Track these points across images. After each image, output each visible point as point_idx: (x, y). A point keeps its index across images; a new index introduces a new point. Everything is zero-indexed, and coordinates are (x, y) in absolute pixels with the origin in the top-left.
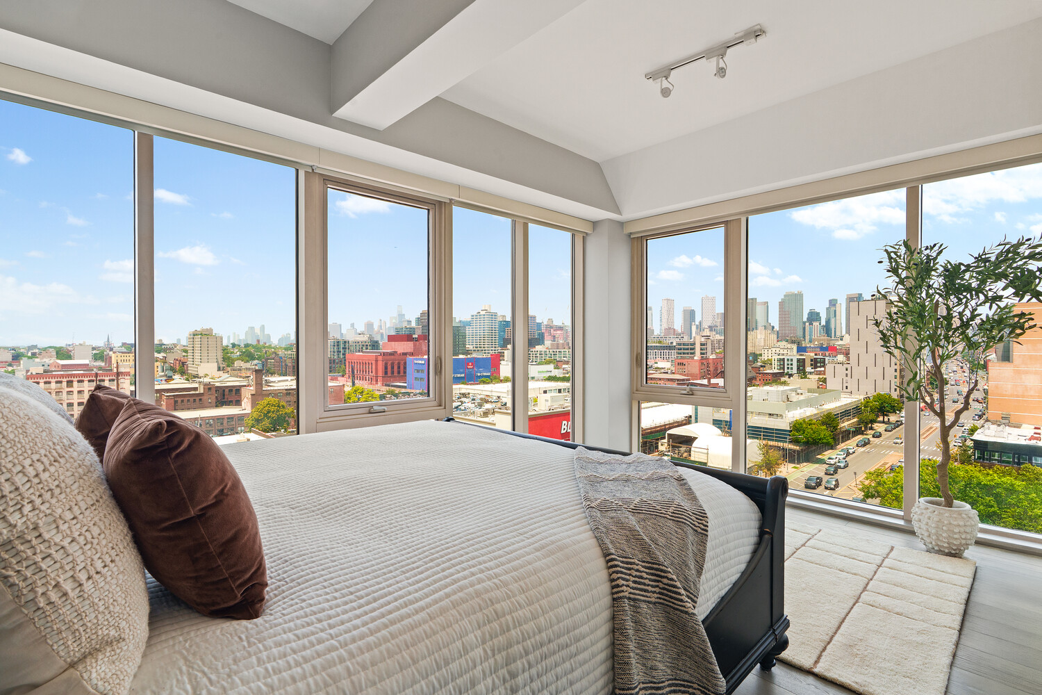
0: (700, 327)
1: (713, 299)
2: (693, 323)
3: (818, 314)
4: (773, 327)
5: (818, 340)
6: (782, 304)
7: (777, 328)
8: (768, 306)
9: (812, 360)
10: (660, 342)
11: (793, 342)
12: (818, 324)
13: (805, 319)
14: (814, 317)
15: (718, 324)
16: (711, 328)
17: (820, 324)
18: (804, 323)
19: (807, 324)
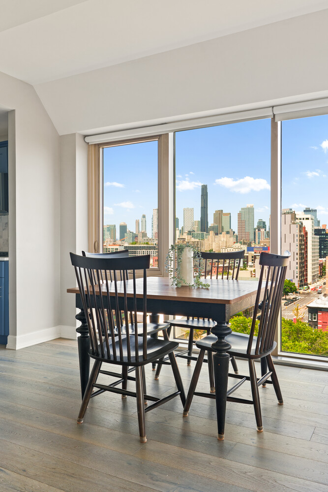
0: (182, 232)
1: (192, 210)
2: (177, 229)
3: (264, 223)
4: (234, 233)
5: (264, 242)
6: (240, 215)
7: (236, 233)
8: (230, 216)
9: (252, 257)
10: (147, 243)
11: (244, 243)
12: (264, 230)
13: (255, 226)
14: (262, 225)
15: (195, 230)
16: (190, 233)
17: (265, 230)
18: (255, 229)
19: (257, 230)
